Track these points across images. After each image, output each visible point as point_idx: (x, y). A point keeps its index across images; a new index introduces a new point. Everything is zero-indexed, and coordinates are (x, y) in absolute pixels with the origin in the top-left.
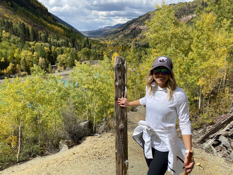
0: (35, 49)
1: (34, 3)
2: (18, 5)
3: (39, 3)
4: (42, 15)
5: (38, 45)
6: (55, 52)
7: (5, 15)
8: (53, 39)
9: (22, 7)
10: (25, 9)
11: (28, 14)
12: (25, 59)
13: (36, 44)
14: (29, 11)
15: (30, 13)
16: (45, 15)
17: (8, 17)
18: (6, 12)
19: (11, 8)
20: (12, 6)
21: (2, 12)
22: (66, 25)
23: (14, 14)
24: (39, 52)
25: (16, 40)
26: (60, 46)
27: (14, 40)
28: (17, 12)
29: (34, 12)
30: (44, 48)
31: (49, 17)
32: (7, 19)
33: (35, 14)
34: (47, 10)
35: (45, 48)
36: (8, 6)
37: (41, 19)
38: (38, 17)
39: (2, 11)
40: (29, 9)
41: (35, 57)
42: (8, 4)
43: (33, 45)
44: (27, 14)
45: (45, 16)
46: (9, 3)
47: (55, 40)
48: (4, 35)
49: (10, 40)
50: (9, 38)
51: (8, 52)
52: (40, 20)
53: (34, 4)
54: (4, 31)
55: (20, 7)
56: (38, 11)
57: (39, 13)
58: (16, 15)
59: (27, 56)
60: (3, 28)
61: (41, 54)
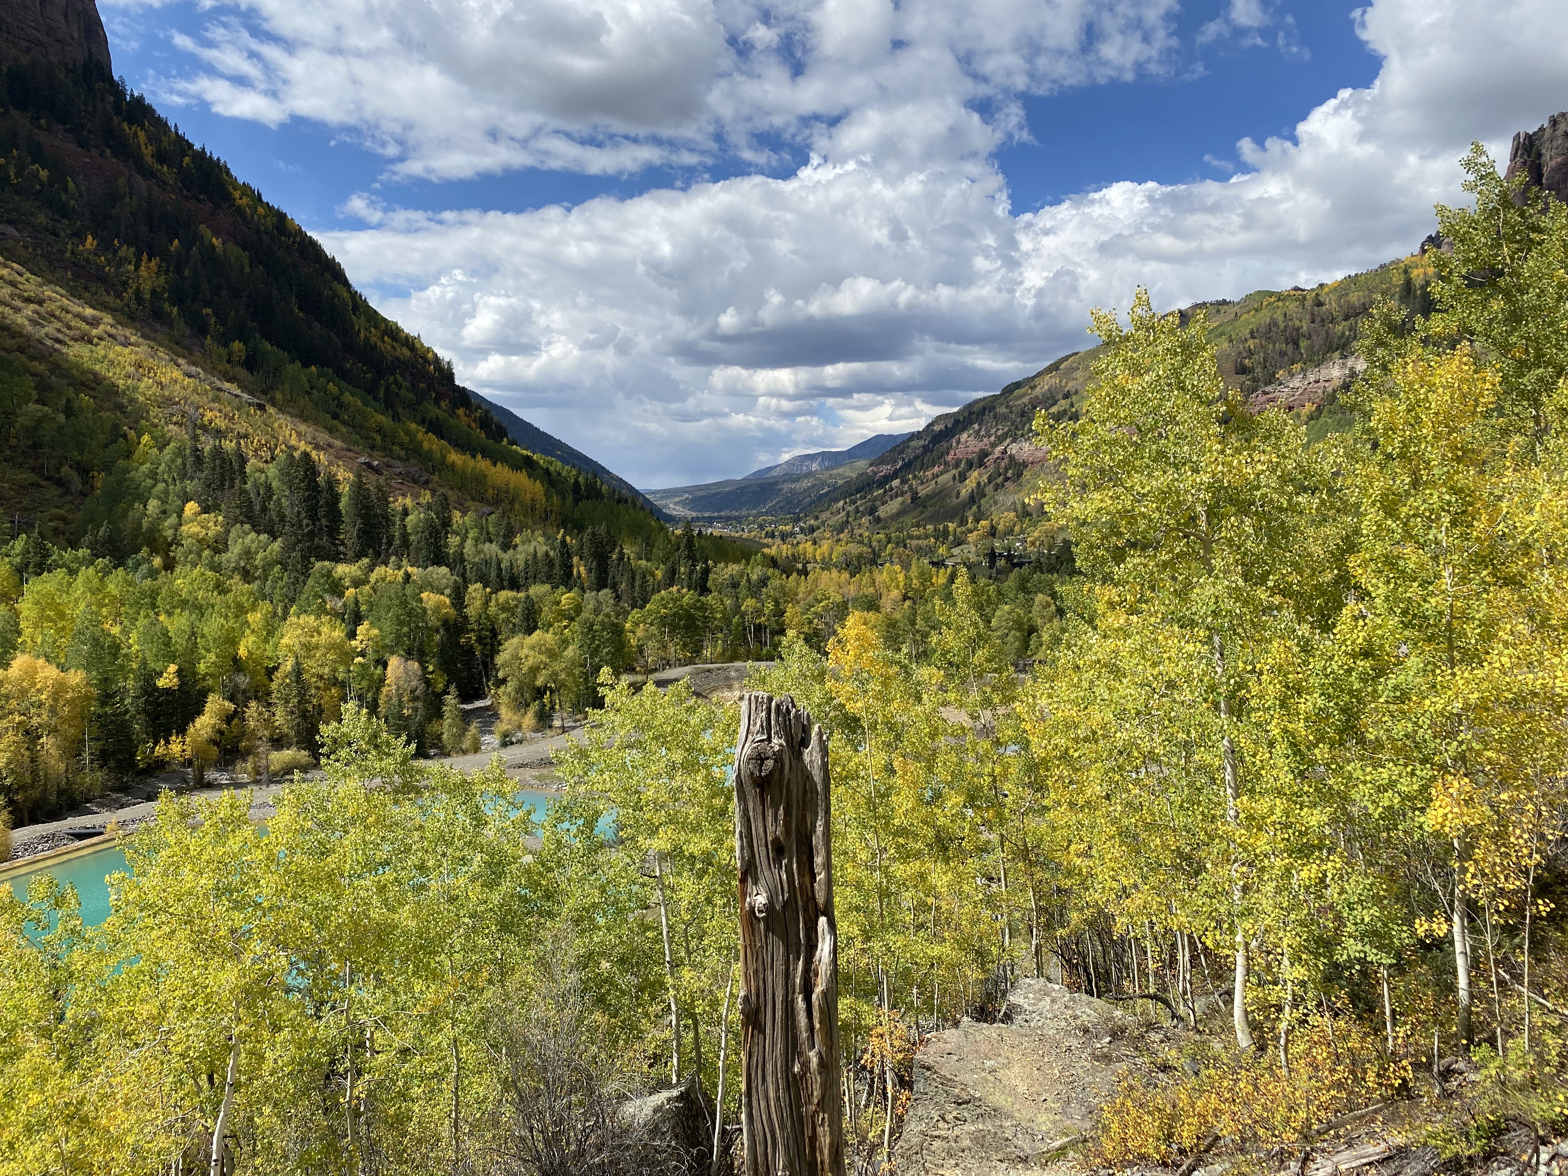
0: (363, 608)
1: (374, 339)
2: (284, 355)
3: (407, 336)
4: (419, 402)
5: (383, 580)
6: (488, 617)
7: (209, 415)
8: (476, 540)
9: (306, 365)
10: (319, 376)
11: (340, 406)
12: (298, 671)
13: (373, 577)
14: (343, 384)
15: (347, 397)
16: (437, 402)
17: (221, 423)
18: (216, 399)
19: (242, 372)
20: (251, 363)
21: (195, 398)
22: (557, 457)
23: (261, 407)
24: (388, 626)
25: (260, 556)
26: (522, 581)
27: (248, 554)
28: (279, 396)
29: (371, 389)
30: (421, 600)
31: (461, 411)
32: (219, 434)
33: (376, 399)
34: (447, 375)
35: (424, 595)
36: (229, 361)
37: (413, 426)
38: (396, 418)
39: (195, 390)
40: (344, 375)
41: (363, 654)
42: (230, 354)
43: (357, 583)
44: (333, 405)
45: (434, 411)
46: (237, 345)
47: (487, 545)
48: (191, 529)
49: (224, 557)
50: (219, 545)
51: (206, 630)
52: (407, 433)
53: (374, 347)
54: (191, 507)
55: (293, 368)
56: (396, 382)
57: (403, 393)
58: (271, 410)
59: (317, 647)
60: (190, 486)
61: (398, 637)
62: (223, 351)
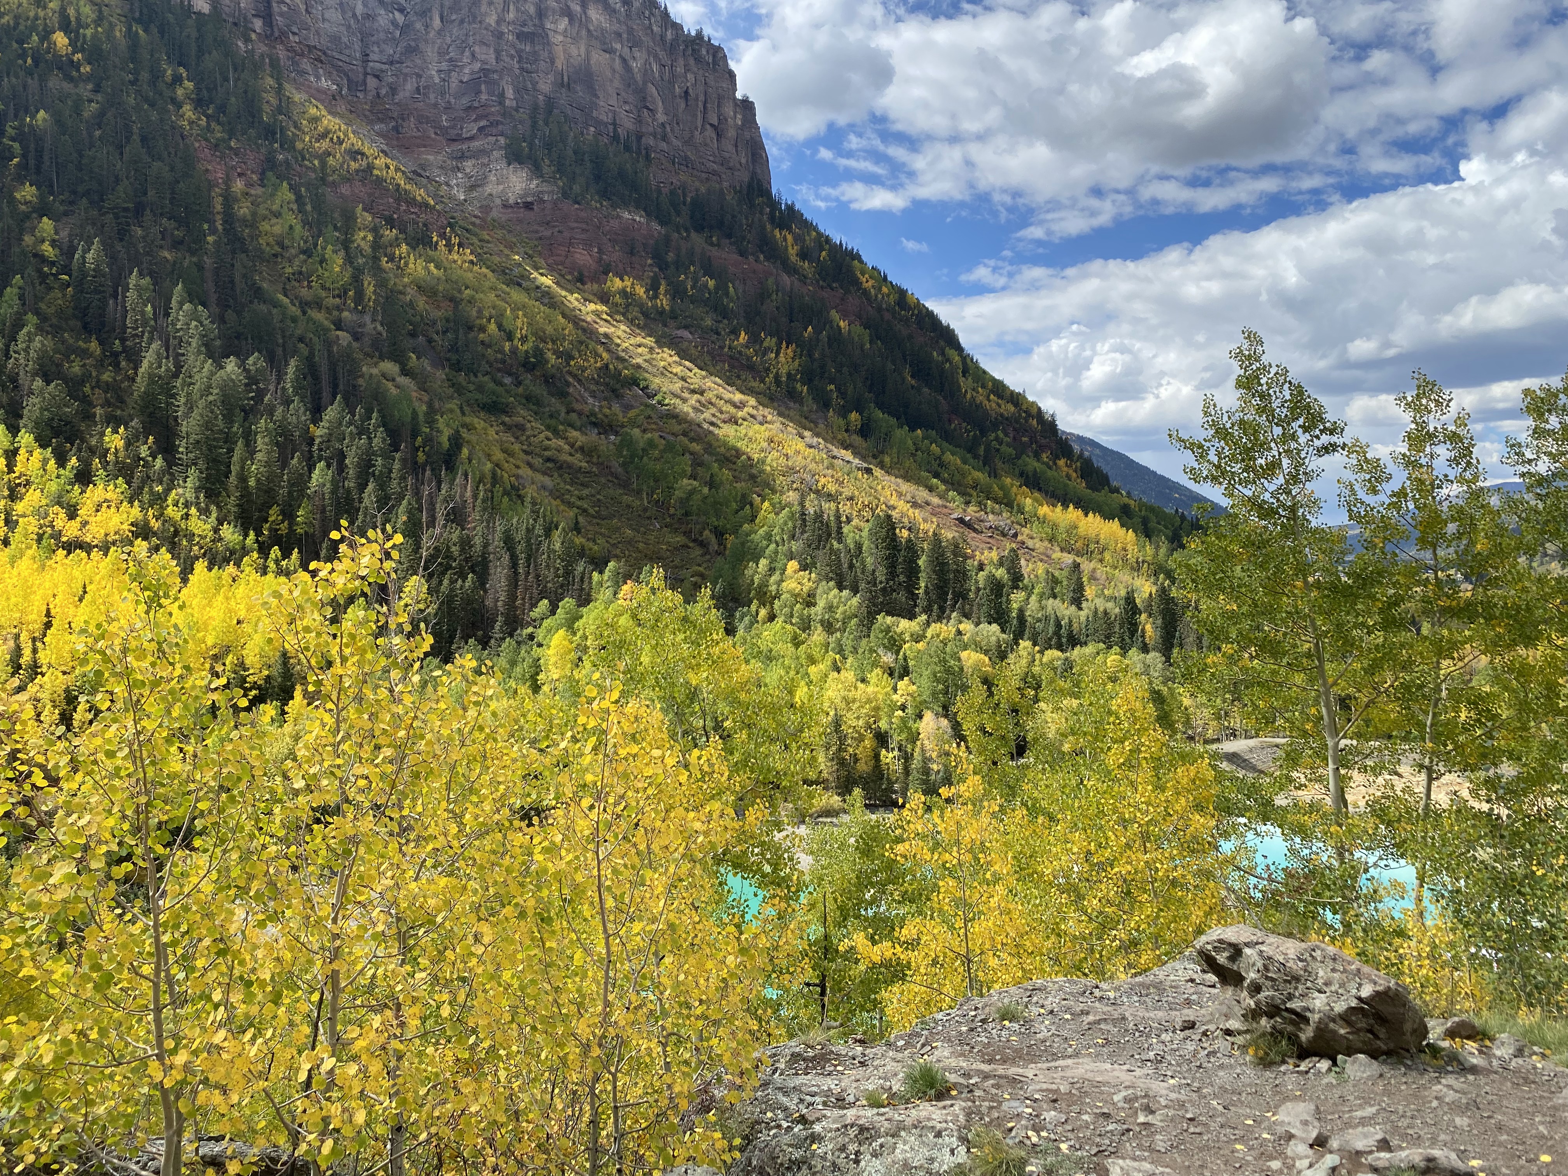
1: (980, 398)
2: (893, 421)
3: (1012, 392)
4: (1018, 457)
5: (938, 636)
7: (823, 480)
9: (912, 429)
10: (924, 438)
11: (941, 465)
13: (929, 633)
14: (945, 444)
15: (948, 457)
16: (1037, 456)
17: (832, 488)
18: (831, 466)
19: (857, 440)
20: (865, 431)
21: (813, 466)
23: (868, 471)
24: (925, 682)
25: (841, 609)
27: (830, 608)
28: (887, 459)
29: (971, 449)
30: (959, 660)
32: (830, 497)
33: (976, 456)
34: (1049, 426)
35: (964, 655)
36: (847, 431)
37: (1008, 480)
38: (994, 474)
39: (814, 459)
40: (947, 437)
41: (903, 708)
42: (848, 424)
43: (917, 638)
44: (935, 465)
45: (1032, 464)
46: (854, 416)
47: (1051, 600)
48: (790, 585)
49: (813, 610)
50: (809, 601)
52: (1002, 488)
53: (979, 406)
54: (793, 565)
55: (901, 433)
56: (997, 439)
57: (1004, 448)
58: (878, 472)
59: (854, 700)
60: (795, 546)
61: (934, 694)
62: (841, 422)
